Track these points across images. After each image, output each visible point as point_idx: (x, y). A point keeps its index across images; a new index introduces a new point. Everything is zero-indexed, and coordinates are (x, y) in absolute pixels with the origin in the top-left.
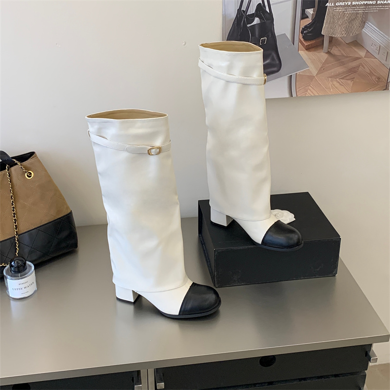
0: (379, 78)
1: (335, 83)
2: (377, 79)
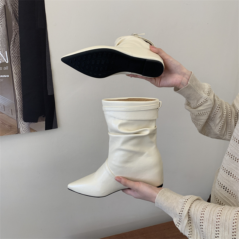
0: (11, 126)
2: (9, 127)
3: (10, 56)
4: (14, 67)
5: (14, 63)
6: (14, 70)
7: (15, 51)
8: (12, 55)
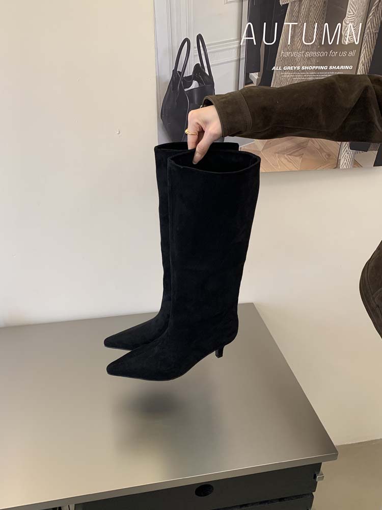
0: (329, 155)
1: (283, 159)
2: (327, 157)
3: (364, 33)
4: (364, 51)
5: (366, 44)
6: (363, 57)
7: (373, 23)
8: (367, 31)
